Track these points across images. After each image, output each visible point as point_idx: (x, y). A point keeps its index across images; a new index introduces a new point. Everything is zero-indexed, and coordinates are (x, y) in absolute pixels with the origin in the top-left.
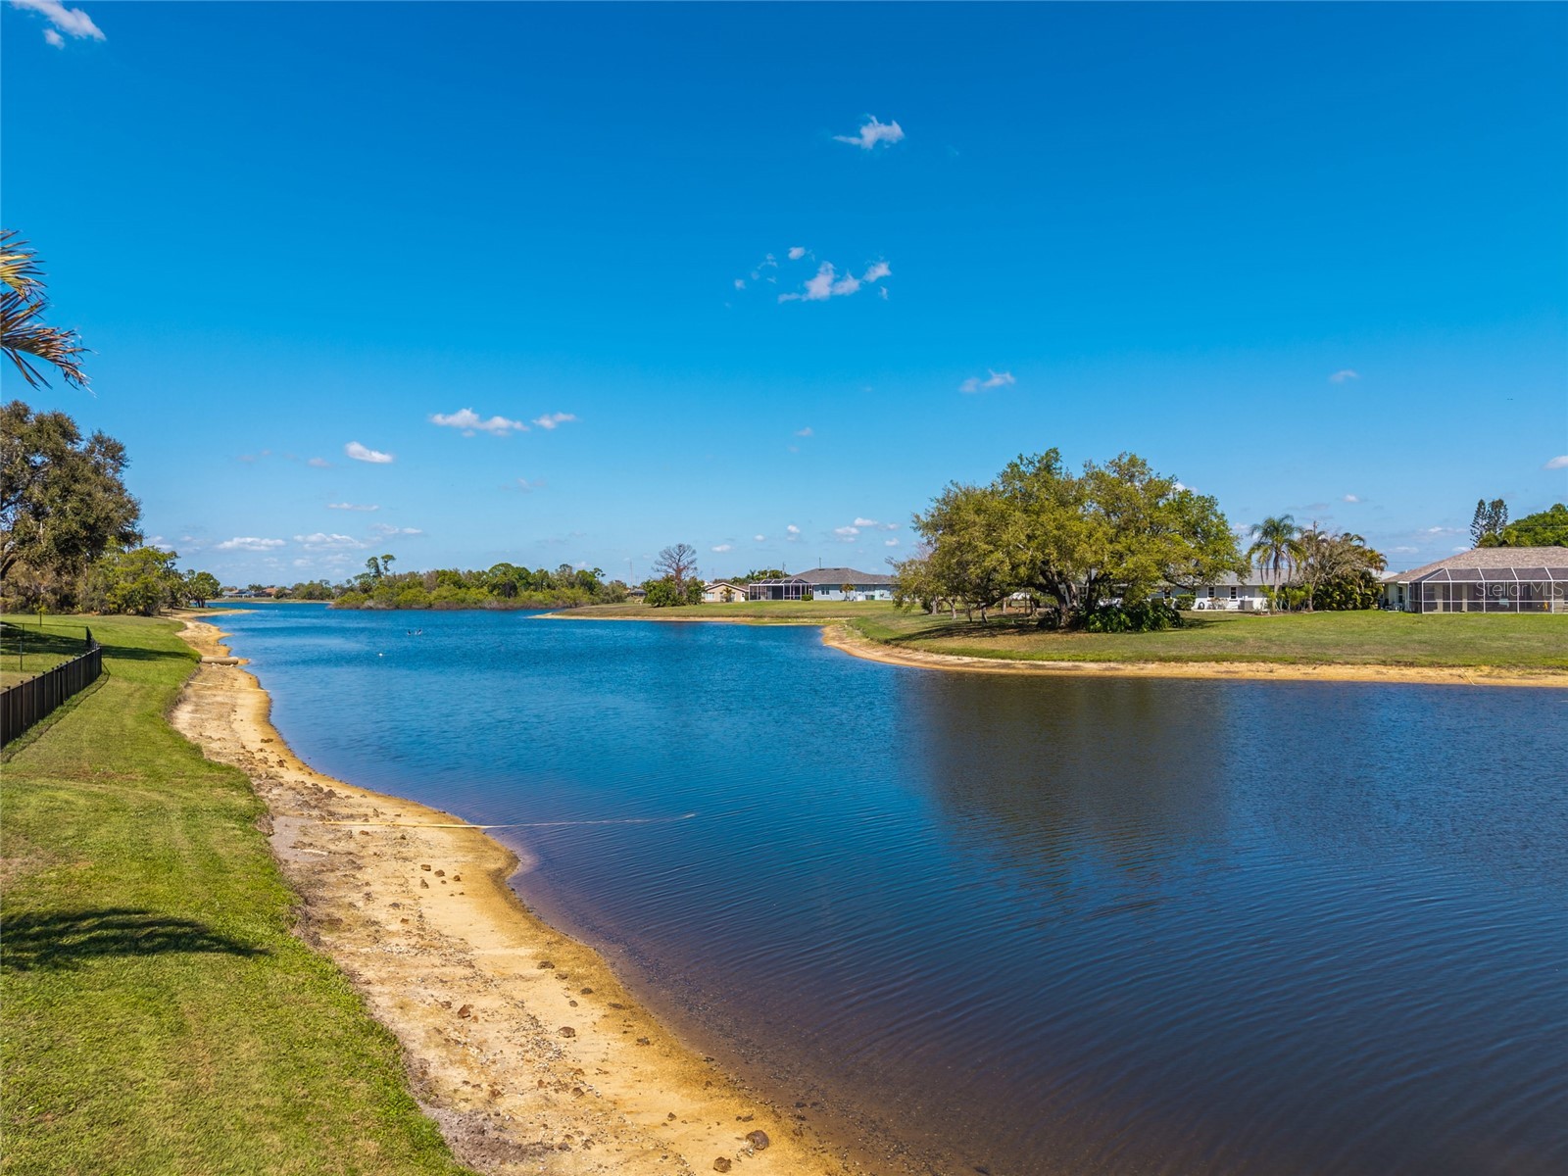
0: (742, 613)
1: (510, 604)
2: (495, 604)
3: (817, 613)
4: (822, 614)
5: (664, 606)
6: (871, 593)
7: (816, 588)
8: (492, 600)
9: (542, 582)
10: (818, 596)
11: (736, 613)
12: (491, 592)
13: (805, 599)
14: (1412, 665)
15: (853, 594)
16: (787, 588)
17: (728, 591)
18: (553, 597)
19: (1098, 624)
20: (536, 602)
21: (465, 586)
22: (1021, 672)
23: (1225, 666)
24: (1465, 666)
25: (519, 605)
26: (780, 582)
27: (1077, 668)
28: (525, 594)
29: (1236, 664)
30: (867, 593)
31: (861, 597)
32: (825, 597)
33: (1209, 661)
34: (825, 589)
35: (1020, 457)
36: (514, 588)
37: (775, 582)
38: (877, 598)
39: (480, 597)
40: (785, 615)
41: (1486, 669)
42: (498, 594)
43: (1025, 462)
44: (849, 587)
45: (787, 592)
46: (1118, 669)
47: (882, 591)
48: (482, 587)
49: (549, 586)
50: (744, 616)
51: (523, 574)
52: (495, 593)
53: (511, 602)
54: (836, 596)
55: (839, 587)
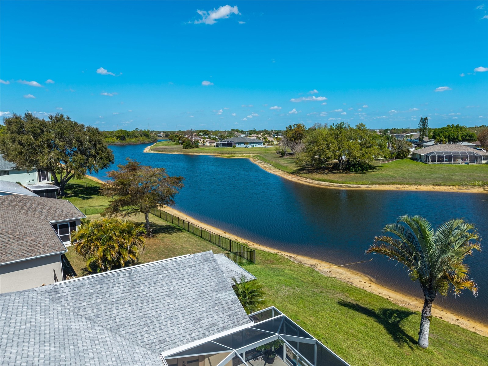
0: (216, 152)
1: (124, 143)
2: (119, 143)
3: (240, 152)
4: (242, 153)
5: (188, 148)
6: (253, 145)
7: (237, 143)
8: (118, 142)
9: (133, 135)
10: (237, 146)
11: (214, 152)
12: (117, 139)
13: (234, 147)
14: (440, 185)
15: (248, 145)
16: (228, 143)
17: (204, 142)
18: (137, 140)
19: (353, 170)
20: (132, 142)
21: (108, 137)
22: (344, 188)
23: (395, 186)
24: (452, 186)
25: (127, 143)
26: (225, 141)
27: (359, 187)
28: (128, 139)
29: (398, 185)
30: (252, 145)
31: (250, 146)
32: (239, 146)
33: (391, 184)
34: (239, 144)
35: (333, 124)
36: (124, 137)
37: (224, 142)
38: (254, 146)
39: (114, 141)
40: (230, 153)
41: (457, 187)
42: (120, 140)
43: (335, 125)
44: (247, 143)
45: (228, 145)
46: (370, 187)
47: (256, 144)
48: (113, 137)
49: (135, 137)
50: (217, 153)
51: (126, 132)
52: (118, 139)
53: (124, 142)
54: (243, 146)
55: (244, 143)
